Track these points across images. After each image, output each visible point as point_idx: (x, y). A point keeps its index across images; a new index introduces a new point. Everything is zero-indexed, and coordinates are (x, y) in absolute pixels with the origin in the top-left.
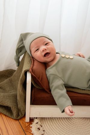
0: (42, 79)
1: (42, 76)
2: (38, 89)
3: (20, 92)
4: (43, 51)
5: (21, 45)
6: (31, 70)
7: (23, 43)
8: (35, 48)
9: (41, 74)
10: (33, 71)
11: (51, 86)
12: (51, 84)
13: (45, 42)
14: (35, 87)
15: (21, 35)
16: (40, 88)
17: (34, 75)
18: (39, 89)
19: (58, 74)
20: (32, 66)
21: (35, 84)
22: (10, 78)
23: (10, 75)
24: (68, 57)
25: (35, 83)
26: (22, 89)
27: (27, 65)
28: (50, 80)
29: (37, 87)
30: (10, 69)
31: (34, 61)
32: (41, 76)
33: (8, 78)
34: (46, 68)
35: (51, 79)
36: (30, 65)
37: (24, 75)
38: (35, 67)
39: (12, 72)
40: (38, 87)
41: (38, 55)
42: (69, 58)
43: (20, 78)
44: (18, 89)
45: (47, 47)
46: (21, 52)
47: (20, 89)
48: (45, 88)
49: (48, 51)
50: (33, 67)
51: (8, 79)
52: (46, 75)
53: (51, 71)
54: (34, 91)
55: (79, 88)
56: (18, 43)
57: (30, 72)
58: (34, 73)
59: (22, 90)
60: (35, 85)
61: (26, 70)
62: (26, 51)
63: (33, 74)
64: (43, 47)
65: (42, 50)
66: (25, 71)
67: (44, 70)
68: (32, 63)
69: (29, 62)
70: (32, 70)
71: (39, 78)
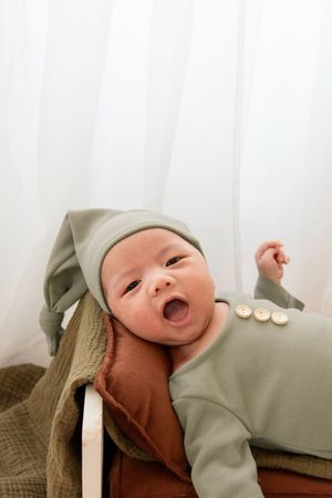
0: (151, 418)
1: (152, 404)
2: (136, 459)
3: (58, 476)
4: (157, 290)
5: (66, 260)
6: (101, 382)
7: (74, 253)
8: (124, 275)
9: (148, 399)
10: (112, 385)
11: (189, 448)
12: (193, 439)
13: (165, 251)
14: (122, 452)
15: (67, 217)
16: (147, 459)
17: (115, 402)
18: (142, 462)
19: (221, 397)
20: (107, 360)
21: (120, 440)
22: (20, 404)
23: (24, 390)
24: (265, 317)
25: (123, 434)
26: (67, 461)
27: (88, 356)
28: (185, 421)
29: (132, 453)
30: (24, 366)
31: (116, 335)
32: (147, 406)
33: (13, 408)
34: (170, 370)
35: (190, 416)
36: (100, 359)
37: (73, 403)
38: (118, 368)
39: (32, 379)
40: (134, 455)
41: (136, 309)
42: (270, 320)
43: (57, 413)
44: (49, 461)
45: (175, 272)
46: (67, 290)
47: (56, 460)
48: (166, 459)
49: (177, 293)
50: (110, 366)
51: (10, 411)
52: (172, 401)
53: (190, 382)
54: (121, 470)
55: (316, 457)
56: (55, 254)
57: (99, 391)
58: (115, 395)
59: (64, 469)
60: (121, 446)
61: (82, 380)
62: (88, 290)
63: (112, 399)
64: (156, 275)
65: (152, 289)
66: (76, 382)
67: (163, 375)
68: (109, 349)
69: (95, 343)
70: (108, 381)
71: (137, 415)
